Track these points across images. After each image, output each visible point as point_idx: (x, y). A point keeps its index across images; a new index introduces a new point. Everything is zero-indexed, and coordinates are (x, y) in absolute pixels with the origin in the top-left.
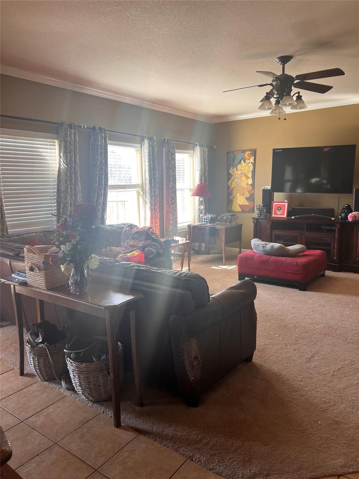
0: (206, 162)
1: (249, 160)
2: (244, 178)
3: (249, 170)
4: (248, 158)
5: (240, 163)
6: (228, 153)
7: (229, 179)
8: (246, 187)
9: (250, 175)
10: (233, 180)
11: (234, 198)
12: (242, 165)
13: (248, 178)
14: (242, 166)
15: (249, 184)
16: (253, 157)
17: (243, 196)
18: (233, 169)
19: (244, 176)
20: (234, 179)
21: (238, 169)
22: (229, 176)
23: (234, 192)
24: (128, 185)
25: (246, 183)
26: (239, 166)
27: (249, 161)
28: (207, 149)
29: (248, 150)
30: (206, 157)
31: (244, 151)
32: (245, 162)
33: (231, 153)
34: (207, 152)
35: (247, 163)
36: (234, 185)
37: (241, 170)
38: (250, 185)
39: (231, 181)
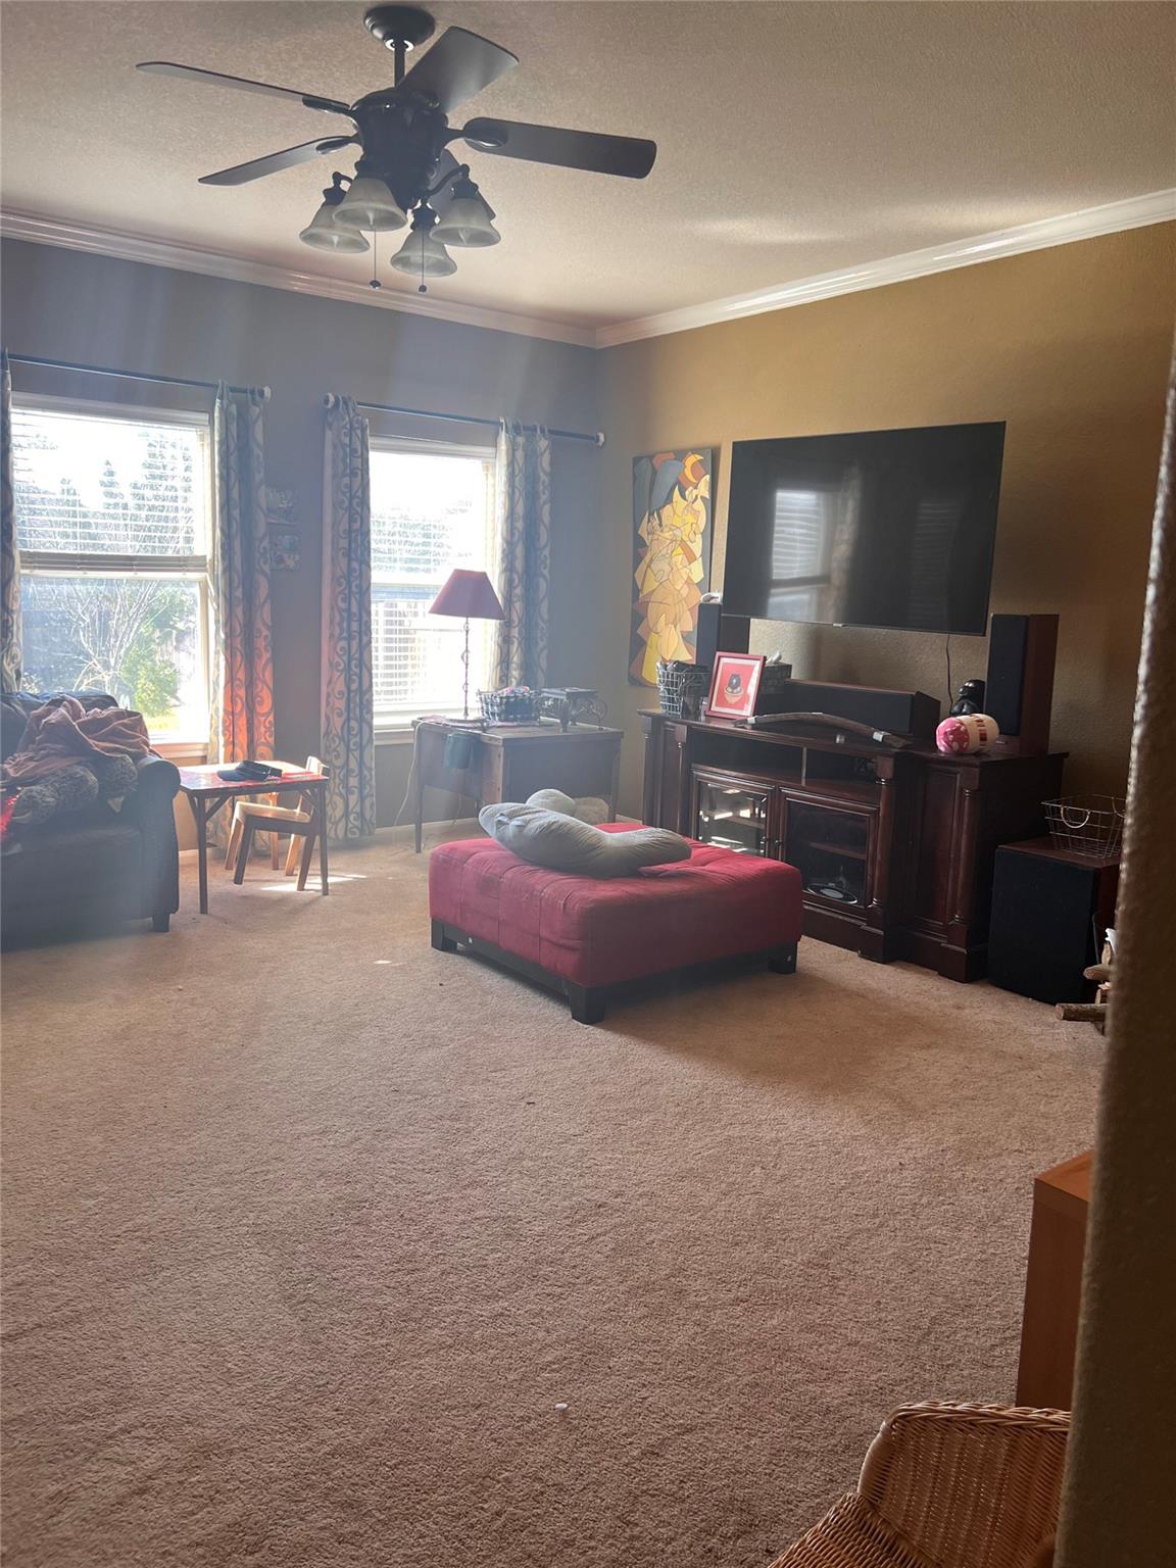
0: (544, 493)
1: (696, 488)
2: (679, 558)
3: (694, 525)
4: (694, 481)
5: (669, 500)
6: (636, 461)
7: (638, 559)
8: (685, 592)
9: (697, 547)
10: (649, 566)
11: (649, 633)
12: (674, 505)
13: (691, 558)
14: (674, 511)
15: (693, 584)
16: (708, 477)
17: (675, 627)
18: (649, 521)
19: (679, 550)
20: (651, 560)
21: (663, 524)
22: (639, 548)
23: (652, 609)
24: (142, 558)
25: (685, 577)
26: (667, 510)
27: (695, 492)
28: (547, 442)
29: (695, 451)
30: (545, 472)
31: (681, 455)
32: (683, 496)
33: (644, 461)
34: (548, 452)
35: (690, 499)
36: (650, 585)
37: (672, 528)
38: (697, 584)
39: (643, 566)
